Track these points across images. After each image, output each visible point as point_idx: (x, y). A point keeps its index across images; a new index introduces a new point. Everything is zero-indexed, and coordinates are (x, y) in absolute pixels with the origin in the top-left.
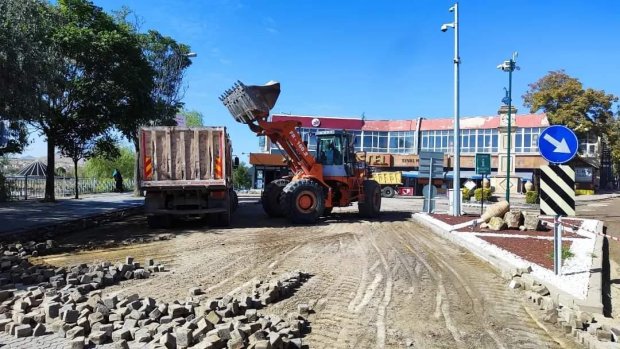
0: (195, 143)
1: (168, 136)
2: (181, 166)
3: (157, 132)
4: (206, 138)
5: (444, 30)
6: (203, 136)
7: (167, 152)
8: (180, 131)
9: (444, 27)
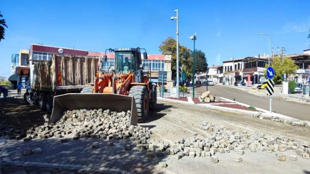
0: (85, 65)
1: (71, 60)
2: (78, 77)
3: (65, 57)
4: (91, 62)
5: (172, 19)
6: (89, 61)
7: (70, 69)
8: (77, 58)
9: (172, 18)
